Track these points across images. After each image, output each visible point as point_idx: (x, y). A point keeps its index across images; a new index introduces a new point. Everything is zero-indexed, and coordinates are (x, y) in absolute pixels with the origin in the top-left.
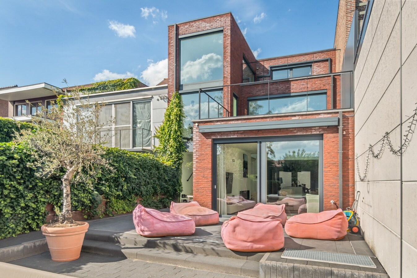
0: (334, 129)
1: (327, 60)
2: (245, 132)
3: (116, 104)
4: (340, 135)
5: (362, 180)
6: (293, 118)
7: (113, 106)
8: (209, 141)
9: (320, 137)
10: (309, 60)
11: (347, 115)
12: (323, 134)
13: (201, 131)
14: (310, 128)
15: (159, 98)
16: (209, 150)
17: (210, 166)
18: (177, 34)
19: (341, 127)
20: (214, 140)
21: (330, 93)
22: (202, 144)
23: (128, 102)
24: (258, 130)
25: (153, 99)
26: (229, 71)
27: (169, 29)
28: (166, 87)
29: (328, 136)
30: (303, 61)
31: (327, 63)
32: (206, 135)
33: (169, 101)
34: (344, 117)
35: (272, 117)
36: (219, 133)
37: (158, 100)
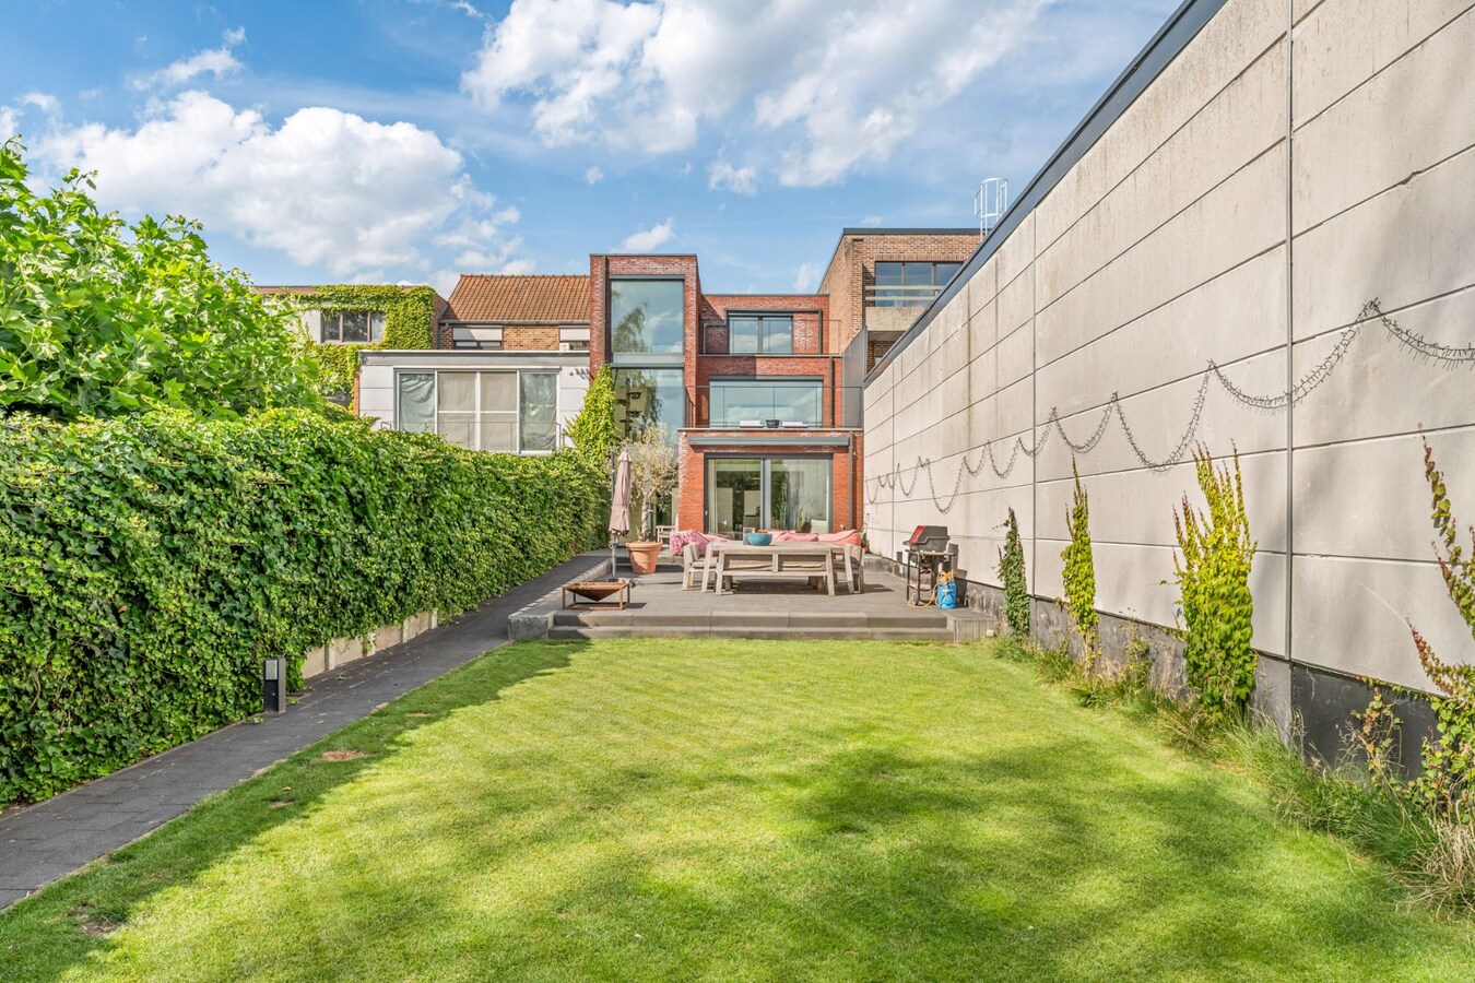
0: (844, 449)
1: (816, 312)
2: (746, 447)
3: (484, 372)
4: (849, 456)
5: (872, 503)
6: (803, 434)
7: (478, 375)
8: (701, 455)
9: (830, 456)
10: (789, 308)
11: (856, 435)
12: (832, 454)
13: (692, 443)
14: (820, 447)
15: (574, 372)
16: (701, 467)
17: (702, 487)
18: (607, 273)
19: (851, 447)
20: (705, 454)
21: (828, 381)
22: (691, 461)
23: (513, 372)
24: (763, 446)
25: (561, 372)
26: (694, 343)
27: (592, 260)
28: (588, 355)
29: (838, 456)
30: (779, 308)
31: (817, 315)
32: (696, 448)
33: (592, 378)
34: (854, 437)
35: (780, 431)
36: (713, 446)
37: (572, 374)
